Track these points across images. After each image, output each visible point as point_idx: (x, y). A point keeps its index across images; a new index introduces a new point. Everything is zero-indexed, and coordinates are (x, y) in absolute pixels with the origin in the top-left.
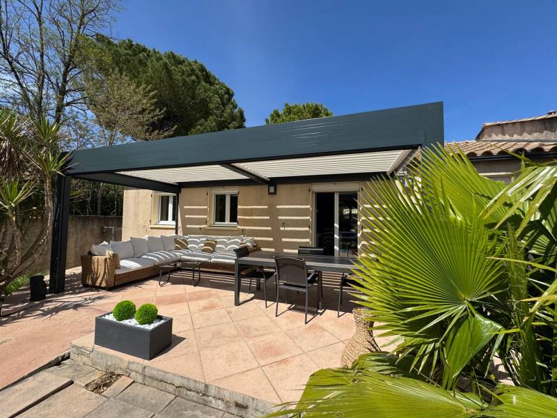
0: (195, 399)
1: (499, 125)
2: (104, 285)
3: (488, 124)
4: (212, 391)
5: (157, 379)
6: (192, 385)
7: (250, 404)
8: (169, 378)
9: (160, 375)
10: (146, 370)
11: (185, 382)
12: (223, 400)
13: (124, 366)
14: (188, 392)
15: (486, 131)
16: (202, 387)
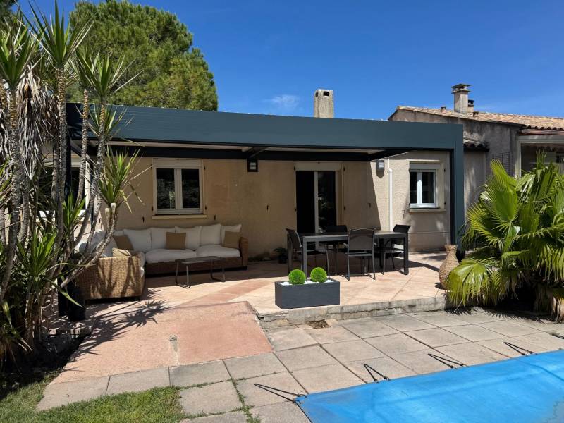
0: (383, 314)
1: (412, 111)
2: (129, 292)
3: (402, 107)
4: (394, 305)
5: (354, 312)
6: (380, 306)
7: (417, 303)
8: (363, 308)
9: (356, 309)
10: (344, 309)
11: (375, 306)
12: (401, 307)
13: (325, 312)
14: (378, 312)
15: (399, 113)
16: (387, 305)
